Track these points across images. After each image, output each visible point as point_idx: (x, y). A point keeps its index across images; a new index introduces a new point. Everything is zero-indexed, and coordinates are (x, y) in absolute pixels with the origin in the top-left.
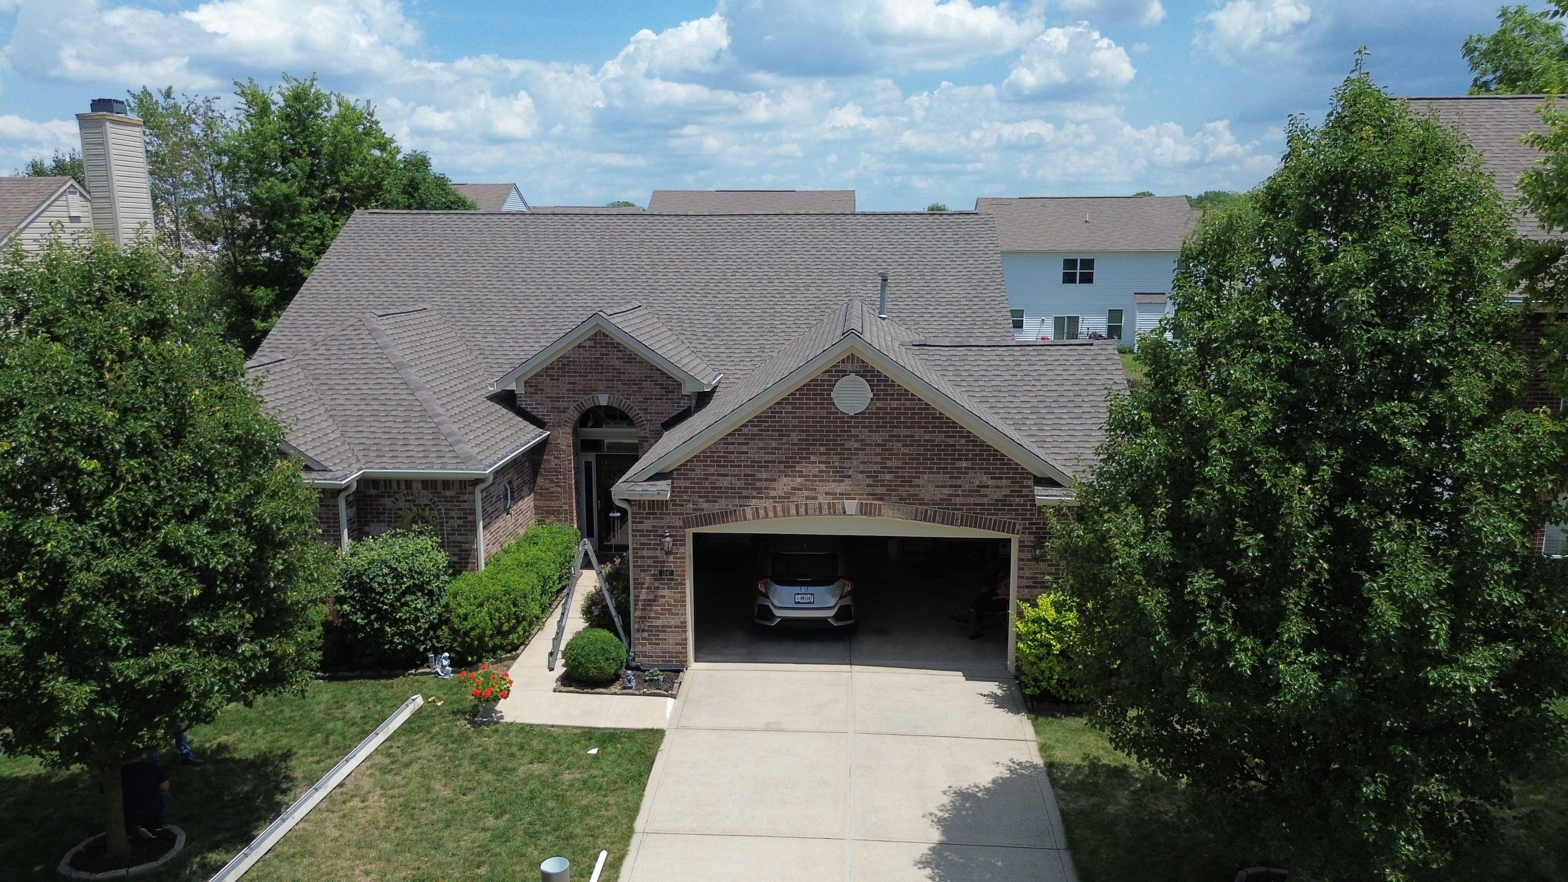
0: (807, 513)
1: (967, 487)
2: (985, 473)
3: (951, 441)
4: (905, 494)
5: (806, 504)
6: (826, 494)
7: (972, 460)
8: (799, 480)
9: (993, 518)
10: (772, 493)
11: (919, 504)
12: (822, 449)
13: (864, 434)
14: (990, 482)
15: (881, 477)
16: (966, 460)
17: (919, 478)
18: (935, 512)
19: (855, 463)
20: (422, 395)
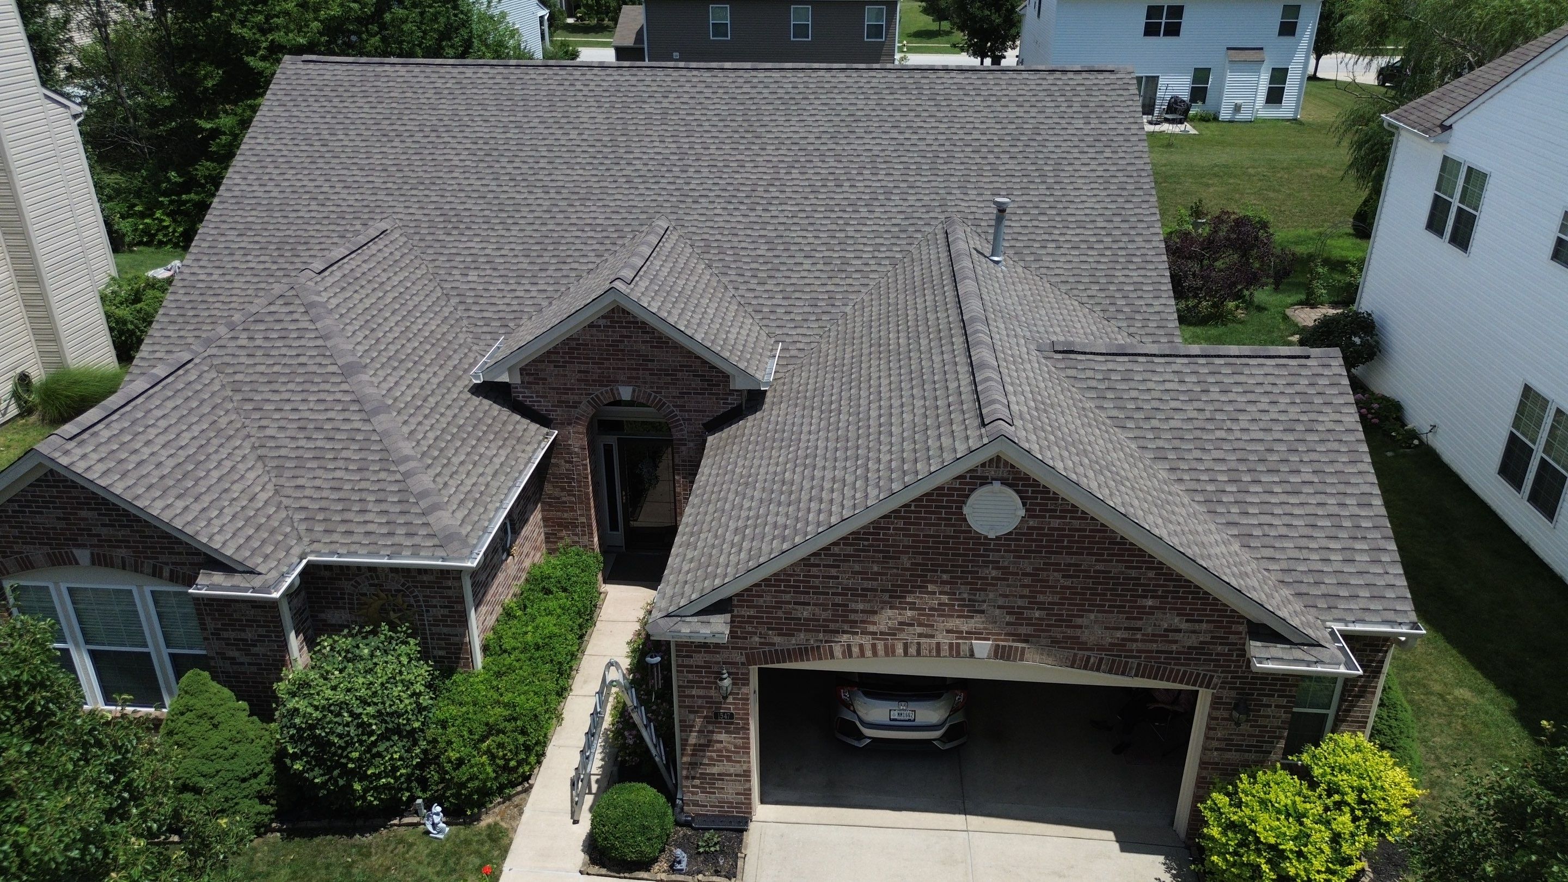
0: (919, 653)
1: (1150, 630)
2: (1178, 615)
3: (1133, 573)
4: (1060, 636)
5: (919, 644)
6: (948, 631)
7: (1161, 597)
8: (909, 613)
9: (1183, 669)
10: (872, 628)
11: (1080, 649)
12: (945, 577)
13: (1007, 560)
14: (1184, 626)
15: (1026, 613)
16: (1152, 597)
17: (1082, 616)
18: (1101, 660)
19: (991, 595)
20: (382, 422)
